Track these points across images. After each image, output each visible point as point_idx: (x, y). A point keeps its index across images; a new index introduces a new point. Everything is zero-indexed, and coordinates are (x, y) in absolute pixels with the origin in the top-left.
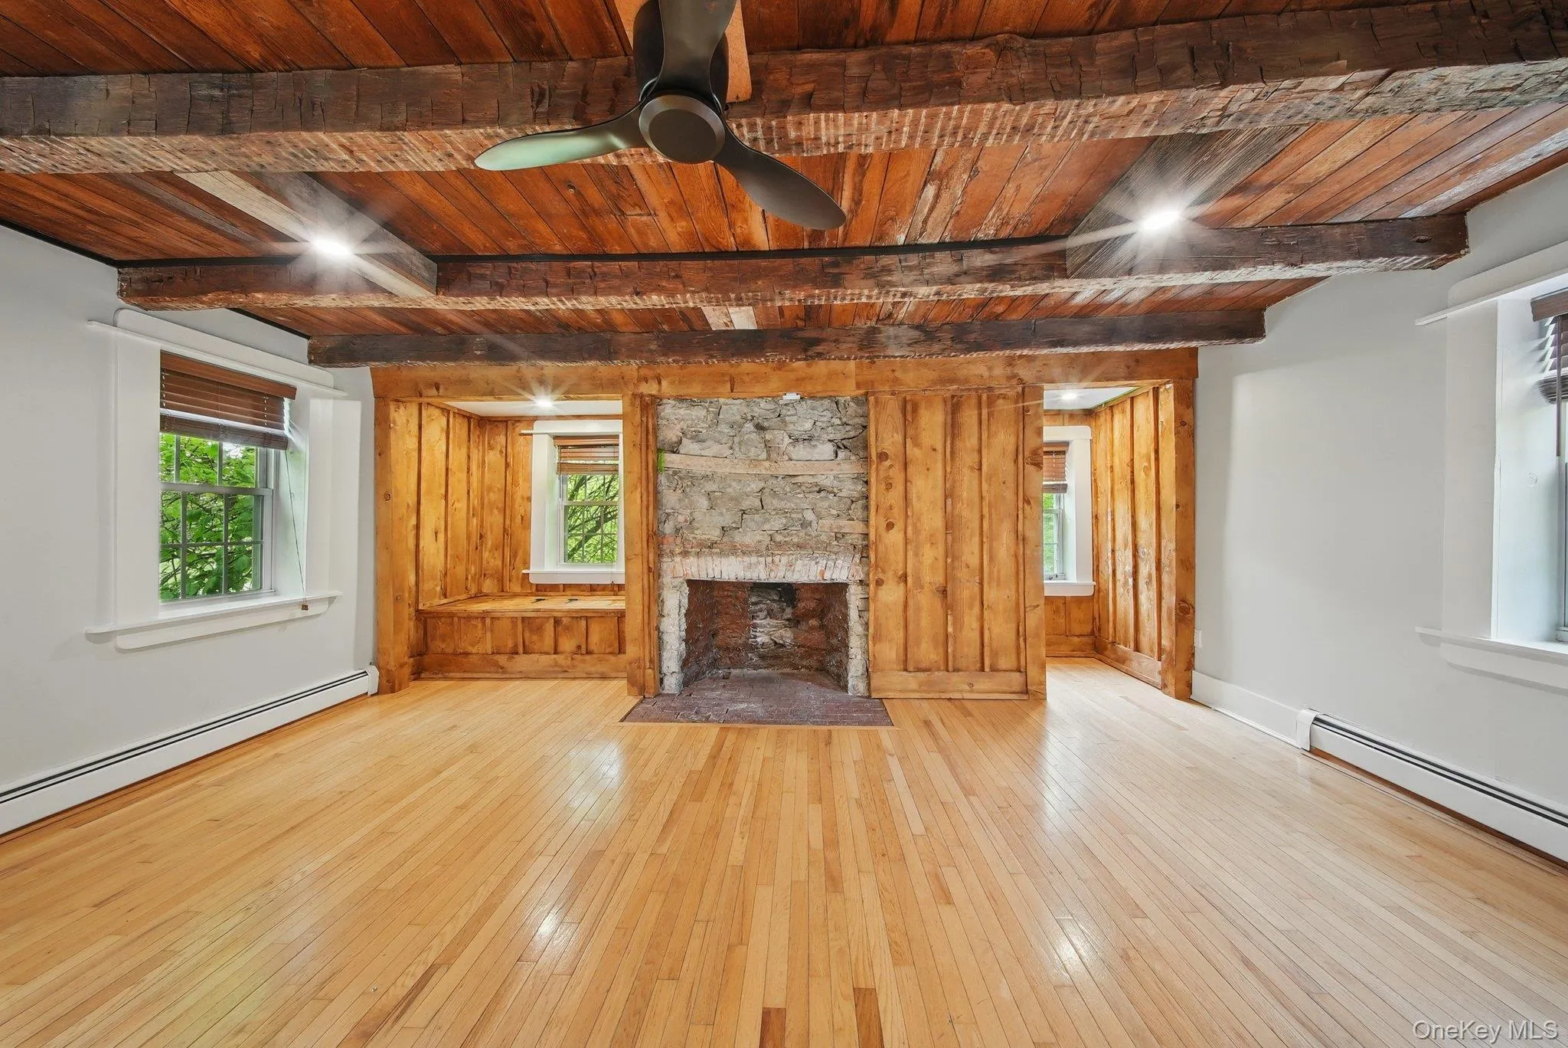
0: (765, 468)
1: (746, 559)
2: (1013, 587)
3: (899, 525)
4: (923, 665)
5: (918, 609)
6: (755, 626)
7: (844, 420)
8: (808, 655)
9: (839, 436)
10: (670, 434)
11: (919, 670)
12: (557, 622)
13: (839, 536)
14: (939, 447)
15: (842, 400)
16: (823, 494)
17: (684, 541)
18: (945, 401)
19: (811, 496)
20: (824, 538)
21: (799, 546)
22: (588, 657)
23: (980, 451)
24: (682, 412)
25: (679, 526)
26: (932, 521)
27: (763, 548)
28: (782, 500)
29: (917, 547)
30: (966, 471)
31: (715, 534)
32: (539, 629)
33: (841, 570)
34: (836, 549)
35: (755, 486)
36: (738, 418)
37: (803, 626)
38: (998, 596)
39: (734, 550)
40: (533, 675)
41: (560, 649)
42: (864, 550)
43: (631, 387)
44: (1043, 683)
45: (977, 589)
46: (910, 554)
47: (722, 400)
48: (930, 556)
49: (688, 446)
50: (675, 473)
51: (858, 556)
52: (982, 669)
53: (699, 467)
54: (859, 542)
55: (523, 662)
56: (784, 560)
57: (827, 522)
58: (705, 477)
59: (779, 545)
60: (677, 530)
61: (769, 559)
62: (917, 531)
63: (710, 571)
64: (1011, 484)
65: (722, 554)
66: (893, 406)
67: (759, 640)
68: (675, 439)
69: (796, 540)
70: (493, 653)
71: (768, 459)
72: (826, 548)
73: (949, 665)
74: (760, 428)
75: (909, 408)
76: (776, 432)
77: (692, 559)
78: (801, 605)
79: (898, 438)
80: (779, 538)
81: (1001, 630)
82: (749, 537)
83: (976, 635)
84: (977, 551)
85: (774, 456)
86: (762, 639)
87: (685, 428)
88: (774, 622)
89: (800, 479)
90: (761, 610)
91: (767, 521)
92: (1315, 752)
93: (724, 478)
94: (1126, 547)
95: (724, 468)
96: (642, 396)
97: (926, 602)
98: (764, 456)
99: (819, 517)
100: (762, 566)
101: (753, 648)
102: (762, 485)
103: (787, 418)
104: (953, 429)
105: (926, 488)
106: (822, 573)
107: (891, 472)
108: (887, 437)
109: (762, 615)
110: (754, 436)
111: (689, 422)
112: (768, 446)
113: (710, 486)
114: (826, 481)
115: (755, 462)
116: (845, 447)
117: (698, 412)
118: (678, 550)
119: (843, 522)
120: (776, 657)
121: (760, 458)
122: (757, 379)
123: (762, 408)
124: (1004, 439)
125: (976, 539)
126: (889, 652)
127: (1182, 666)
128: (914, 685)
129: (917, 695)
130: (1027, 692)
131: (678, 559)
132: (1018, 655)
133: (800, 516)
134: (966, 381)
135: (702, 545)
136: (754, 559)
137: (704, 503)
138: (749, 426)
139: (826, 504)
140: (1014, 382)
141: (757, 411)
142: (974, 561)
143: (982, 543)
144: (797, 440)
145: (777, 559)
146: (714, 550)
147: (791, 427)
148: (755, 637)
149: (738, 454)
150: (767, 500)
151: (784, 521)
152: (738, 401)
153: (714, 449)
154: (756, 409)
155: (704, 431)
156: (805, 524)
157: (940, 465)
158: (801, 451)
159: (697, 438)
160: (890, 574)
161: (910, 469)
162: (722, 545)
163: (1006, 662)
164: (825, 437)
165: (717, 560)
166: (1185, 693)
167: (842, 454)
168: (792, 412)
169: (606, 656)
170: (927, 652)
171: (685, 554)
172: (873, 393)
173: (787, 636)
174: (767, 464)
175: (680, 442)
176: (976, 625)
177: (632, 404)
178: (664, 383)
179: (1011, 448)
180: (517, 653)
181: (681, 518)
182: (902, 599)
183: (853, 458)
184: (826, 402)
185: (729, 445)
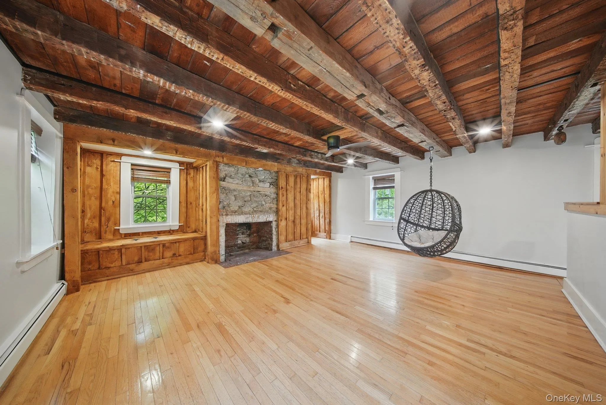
0: (252, 189)
1: (246, 216)
2: (306, 219)
3: (285, 206)
4: (290, 240)
5: (289, 226)
6: (238, 238)
7: (272, 177)
8: (253, 244)
9: (271, 181)
10: (222, 175)
11: (289, 241)
12: (164, 245)
13: (270, 208)
14: (293, 187)
15: (271, 172)
16: (267, 197)
17: (227, 211)
18: (294, 176)
19: (264, 197)
20: (267, 209)
21: (261, 211)
22: (180, 257)
23: (300, 188)
24: (226, 168)
25: (224, 206)
26: (291, 204)
27: (251, 212)
28: (256, 198)
29: (289, 211)
30: (298, 193)
31: (236, 208)
32: (153, 250)
33: (271, 218)
34: (270, 212)
35: (249, 194)
36: (244, 172)
37: (252, 236)
38: (304, 221)
39: (242, 213)
40: (152, 270)
41: (165, 256)
42: (277, 212)
43: (213, 158)
44: (311, 240)
45: (300, 221)
46: (288, 213)
47: (239, 166)
48: (291, 212)
49: (228, 179)
50: (223, 188)
51: (275, 214)
52: (301, 239)
53: (232, 186)
54: (275, 210)
55: (145, 265)
56: (257, 215)
57: (268, 205)
58: (234, 190)
59: (255, 211)
60: (224, 207)
61: (253, 216)
62: (289, 207)
63: (235, 220)
64: (305, 196)
65: (239, 214)
66: (284, 175)
67: (238, 242)
68: (222, 177)
69: (260, 210)
70: (126, 265)
71: (253, 186)
72: (267, 212)
73: (295, 239)
74: (250, 176)
75: (288, 176)
76: (255, 178)
77: (229, 216)
78: (252, 230)
79: (285, 183)
80: (255, 209)
81: (304, 230)
82: (246, 209)
83: (299, 231)
84: (300, 211)
85: (254, 185)
86: (239, 242)
87: (227, 173)
88: (244, 236)
89: (261, 192)
90: (240, 233)
91: (252, 204)
92: (351, 242)
93: (239, 191)
94: (317, 210)
95: (240, 187)
96: (217, 162)
97: (290, 224)
98: (252, 185)
99: (266, 203)
100: (250, 218)
101: (236, 245)
102: (251, 193)
103: (258, 175)
104: (295, 183)
105: (291, 196)
106: (267, 219)
107: (283, 192)
108: (282, 183)
109: (240, 234)
110: (249, 179)
111: (228, 172)
112: (253, 182)
113: (235, 193)
114: (268, 193)
115: (249, 186)
116: (272, 185)
117: (232, 169)
118: (224, 214)
119: (272, 205)
120: (243, 247)
121: (251, 185)
122: (253, 163)
123: (251, 171)
124: (304, 186)
125: (300, 208)
126: (282, 238)
127: (330, 233)
128: (288, 245)
129: (289, 248)
130: (308, 242)
131: (224, 217)
132: (307, 235)
133: (261, 203)
134: (299, 172)
135: (232, 212)
136: (248, 216)
137: (233, 198)
138: (247, 176)
139: (267, 200)
140: (306, 173)
141: (250, 172)
142: (299, 214)
143: (301, 210)
144: (260, 181)
145: (255, 215)
146: (236, 213)
147: (259, 177)
148: (238, 241)
149: (244, 184)
150: (252, 198)
151: (257, 204)
152: (245, 168)
153: (237, 181)
154: (250, 171)
155: (233, 175)
156: (262, 205)
157: (293, 191)
158: (261, 184)
159: (230, 177)
160: (283, 218)
161: (288, 191)
162: (239, 212)
163: (305, 237)
164: (268, 181)
165: (237, 217)
166: (330, 238)
167: (271, 186)
168: (259, 173)
169: (188, 256)
170: (290, 237)
171: (227, 215)
172: (281, 171)
173: (248, 240)
174: (253, 187)
175: (225, 178)
176: (299, 229)
177: (213, 164)
178: (225, 159)
179: (305, 188)
180: (141, 262)
181: (225, 203)
182: (285, 224)
183: (274, 187)
184: (268, 172)
185: (241, 180)
